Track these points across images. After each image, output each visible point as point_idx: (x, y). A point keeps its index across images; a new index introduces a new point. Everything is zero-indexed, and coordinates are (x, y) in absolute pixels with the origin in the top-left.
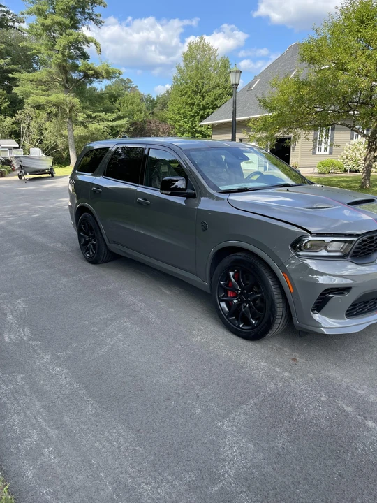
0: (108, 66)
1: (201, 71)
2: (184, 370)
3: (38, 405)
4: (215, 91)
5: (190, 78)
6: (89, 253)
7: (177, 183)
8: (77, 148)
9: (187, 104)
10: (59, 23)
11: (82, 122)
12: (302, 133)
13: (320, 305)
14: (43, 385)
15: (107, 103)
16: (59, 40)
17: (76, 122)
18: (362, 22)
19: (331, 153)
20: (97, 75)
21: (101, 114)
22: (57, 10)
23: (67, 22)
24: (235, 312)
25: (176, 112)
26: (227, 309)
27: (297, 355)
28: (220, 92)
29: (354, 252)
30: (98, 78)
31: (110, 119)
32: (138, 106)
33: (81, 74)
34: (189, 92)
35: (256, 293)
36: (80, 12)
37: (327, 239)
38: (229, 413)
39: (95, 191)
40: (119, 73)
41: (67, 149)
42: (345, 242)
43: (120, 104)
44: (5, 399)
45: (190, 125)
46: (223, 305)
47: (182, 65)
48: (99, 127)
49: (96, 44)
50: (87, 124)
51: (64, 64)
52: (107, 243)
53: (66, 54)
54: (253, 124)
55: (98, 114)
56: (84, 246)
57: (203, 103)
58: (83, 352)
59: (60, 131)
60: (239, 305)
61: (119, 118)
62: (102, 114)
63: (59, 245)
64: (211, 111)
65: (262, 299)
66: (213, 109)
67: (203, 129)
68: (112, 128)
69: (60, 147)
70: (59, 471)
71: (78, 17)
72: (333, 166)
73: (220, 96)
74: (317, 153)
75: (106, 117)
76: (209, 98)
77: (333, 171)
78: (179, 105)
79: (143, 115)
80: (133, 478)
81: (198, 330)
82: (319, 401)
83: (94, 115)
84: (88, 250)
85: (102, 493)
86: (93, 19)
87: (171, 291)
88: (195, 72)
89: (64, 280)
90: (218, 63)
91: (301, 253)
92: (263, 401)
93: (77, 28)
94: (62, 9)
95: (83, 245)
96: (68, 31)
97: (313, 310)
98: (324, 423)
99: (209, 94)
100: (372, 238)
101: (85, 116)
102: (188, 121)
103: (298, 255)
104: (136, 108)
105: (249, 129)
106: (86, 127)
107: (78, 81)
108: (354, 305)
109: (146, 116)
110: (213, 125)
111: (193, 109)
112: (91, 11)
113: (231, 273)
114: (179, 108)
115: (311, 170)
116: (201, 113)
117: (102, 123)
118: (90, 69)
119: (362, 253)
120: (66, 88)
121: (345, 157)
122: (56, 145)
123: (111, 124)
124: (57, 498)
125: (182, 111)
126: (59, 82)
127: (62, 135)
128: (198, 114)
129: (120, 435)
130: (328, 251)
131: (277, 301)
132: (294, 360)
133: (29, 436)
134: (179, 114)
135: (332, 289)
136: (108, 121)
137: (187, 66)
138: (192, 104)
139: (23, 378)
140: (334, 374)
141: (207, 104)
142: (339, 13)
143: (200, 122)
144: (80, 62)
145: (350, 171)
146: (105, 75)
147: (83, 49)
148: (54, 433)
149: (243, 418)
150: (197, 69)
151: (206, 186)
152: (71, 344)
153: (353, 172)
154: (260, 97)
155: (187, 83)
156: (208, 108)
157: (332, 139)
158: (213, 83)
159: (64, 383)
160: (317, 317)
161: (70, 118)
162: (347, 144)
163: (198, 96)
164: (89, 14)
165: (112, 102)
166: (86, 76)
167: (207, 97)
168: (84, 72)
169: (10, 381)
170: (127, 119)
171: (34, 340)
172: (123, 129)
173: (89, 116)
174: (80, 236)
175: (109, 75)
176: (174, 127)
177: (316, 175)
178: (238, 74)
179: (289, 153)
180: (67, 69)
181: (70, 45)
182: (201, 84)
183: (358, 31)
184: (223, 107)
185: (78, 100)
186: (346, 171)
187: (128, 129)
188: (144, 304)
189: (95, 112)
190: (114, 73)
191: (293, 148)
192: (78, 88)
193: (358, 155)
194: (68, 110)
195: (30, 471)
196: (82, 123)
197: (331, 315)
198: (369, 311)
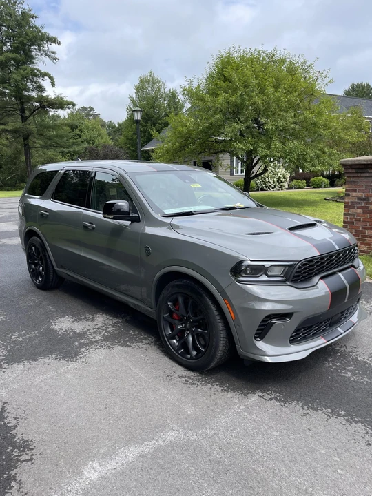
0: (62, 98)
10: (14, 59)
13: (263, 332)
23: (23, 58)
29: (295, 276)
30: (53, 108)
32: (98, 131)
36: (35, 49)
37: (267, 264)
39: (42, 215)
42: (285, 266)
43: (80, 130)
47: (134, 96)
52: (56, 268)
71: (33, 53)
74: (235, 174)
86: (48, 56)
90: (168, 94)
91: (241, 279)
93: (32, 63)
94: (17, 47)
96: (23, 66)
97: (255, 338)
101: (42, 143)
103: (238, 281)
108: (297, 331)
112: (46, 49)
119: (303, 277)
120: (23, 117)
130: (268, 276)
135: (274, 315)
137: (138, 96)
144: (35, 94)
147: (38, 82)
151: (150, 210)
160: (261, 344)
164: (44, 51)
175: (64, 106)
190: (68, 104)
197: (274, 342)
198: (314, 335)
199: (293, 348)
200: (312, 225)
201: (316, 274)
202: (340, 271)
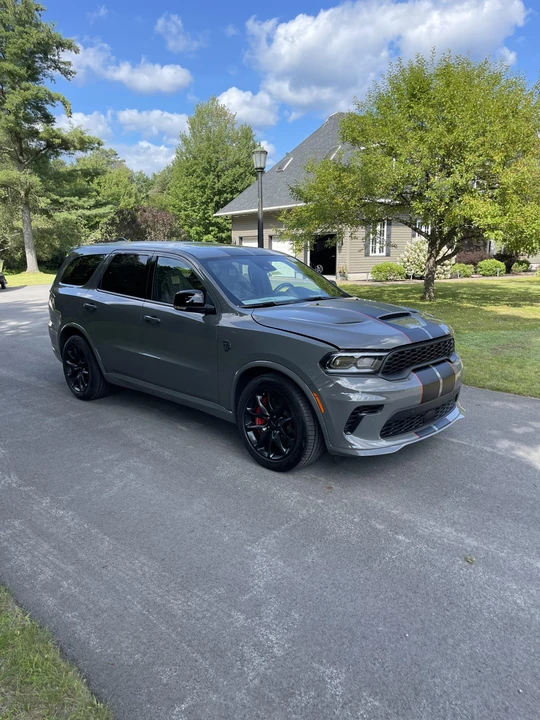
0: (82, 133)
1: (215, 143)
2: (209, 504)
3: (46, 546)
4: (234, 170)
5: (200, 151)
6: (79, 387)
7: (193, 298)
8: (38, 247)
9: (196, 187)
10: (10, 73)
11: (43, 210)
12: (347, 230)
13: (352, 426)
14: (48, 528)
15: (81, 182)
16: (11, 96)
17: (35, 210)
18: (414, 96)
19: (388, 255)
20: (66, 145)
21: (72, 199)
22: (7, 55)
23: (23, 71)
24: (264, 441)
25: (181, 197)
26: (254, 438)
27: (332, 484)
28: (242, 170)
29: (385, 368)
30: (67, 149)
31: (86, 205)
32: (126, 187)
33: (43, 143)
34: (199, 171)
35: (287, 417)
36: (40, 58)
37: (357, 355)
38: (259, 538)
39: (87, 308)
40: (99, 144)
41: (21, 247)
42: (375, 357)
43: (99, 184)
44: (6, 544)
45: (201, 214)
46: (251, 434)
47: (188, 134)
48: (70, 217)
49: (64, 103)
50: (51, 213)
51: (18, 129)
52: (105, 373)
53: (21, 115)
54: (286, 218)
55: (68, 199)
56: (72, 378)
57: (218, 186)
58: (89, 494)
59: (11, 222)
60: (269, 433)
61: (98, 205)
62: (75, 199)
63: (33, 379)
64: (229, 196)
65: (292, 423)
66: (232, 193)
67: (220, 221)
68: (88, 218)
69: (11, 244)
70: (82, 598)
71: (37, 65)
72: (391, 270)
73: (241, 177)
74: (371, 254)
75: (80, 203)
76: (226, 179)
77: (392, 277)
78: (185, 188)
79: (133, 200)
80: (162, 597)
81: (223, 465)
82: (352, 522)
83: (62, 200)
84: (77, 383)
85: (131, 611)
86: (59, 69)
87: (188, 427)
88: (206, 143)
89: (50, 420)
90: (238, 133)
91: (330, 371)
92: (294, 526)
93: (35, 80)
94: (15, 54)
95: (71, 376)
96: (24, 84)
97: (345, 432)
98: (354, 540)
99: (226, 173)
100: (403, 352)
101: (49, 201)
102: (198, 209)
103: (327, 373)
104: (123, 191)
105: (280, 224)
106: (50, 216)
107: (37, 152)
108: (388, 425)
109: (137, 202)
110: (233, 217)
111: (204, 193)
112: (56, 58)
113: (259, 398)
114: (186, 192)
115: (363, 276)
116: (216, 198)
117: (75, 211)
118: (57, 136)
119: (394, 369)
120: (20, 162)
121: (406, 259)
122: (5, 242)
123: (87, 213)
124: (84, 620)
125: (190, 196)
126: (9, 153)
127: (13, 229)
128: (212, 200)
129: (144, 564)
130: (358, 368)
131: (308, 423)
132: (330, 488)
133: (42, 572)
134: (185, 199)
135: (364, 407)
136: (84, 208)
137: (194, 134)
138: (203, 187)
139: (21, 523)
140: (369, 498)
141: (224, 186)
142: (387, 82)
143: (215, 212)
144: (40, 127)
145: (414, 278)
146: (78, 146)
147: (44, 109)
148: (70, 568)
149: (274, 541)
150: (209, 139)
152: (72, 487)
153: (418, 278)
154: (293, 185)
155: (195, 158)
156: (225, 192)
157: (389, 236)
158: (231, 159)
159: (72, 524)
160: (350, 438)
161: (27, 204)
162: (408, 243)
163: (211, 176)
164: (54, 61)
165: (88, 182)
166: (50, 145)
167: (224, 177)
168: (47, 141)
169: (8, 527)
170: (111, 206)
171: (25, 486)
172: (105, 220)
173: (55, 202)
174: (65, 365)
175: (84, 144)
176: (178, 218)
177: (370, 283)
178: (263, 155)
179: (335, 254)
180: (22, 136)
181: (26, 103)
182: (214, 160)
183: (410, 107)
184: (245, 192)
185: (38, 179)
186: (408, 277)
187: (113, 219)
188: (155, 443)
189: (63, 196)
190: (91, 142)
191: (340, 247)
192: (38, 161)
193: (421, 257)
194: (23, 193)
195: (50, 601)
196: (44, 212)
197: (365, 435)
198: (406, 431)
199: (383, 443)
200: (407, 315)
201: (407, 367)
202: (434, 365)
